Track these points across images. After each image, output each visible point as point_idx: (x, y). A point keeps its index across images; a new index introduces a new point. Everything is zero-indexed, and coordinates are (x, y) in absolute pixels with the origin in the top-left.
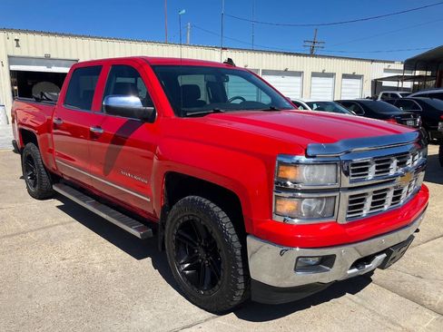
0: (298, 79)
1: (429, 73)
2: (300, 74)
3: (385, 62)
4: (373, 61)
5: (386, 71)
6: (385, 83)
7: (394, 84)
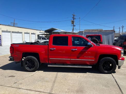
0: (21, 34)
1: (49, 34)
2: (21, 33)
3: (39, 30)
4: (37, 30)
5: (40, 32)
6: (40, 36)
7: (42, 36)
